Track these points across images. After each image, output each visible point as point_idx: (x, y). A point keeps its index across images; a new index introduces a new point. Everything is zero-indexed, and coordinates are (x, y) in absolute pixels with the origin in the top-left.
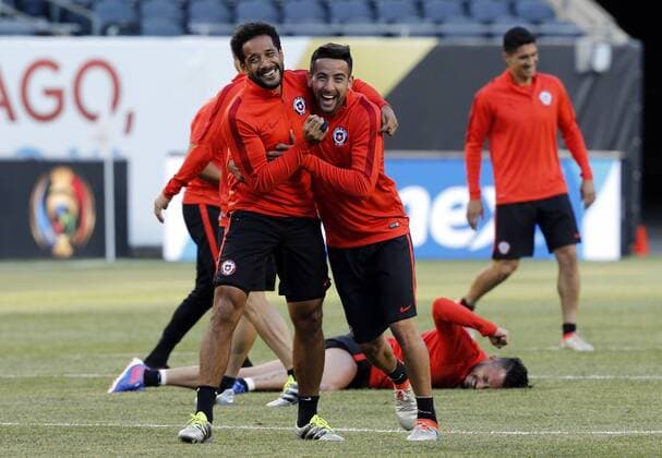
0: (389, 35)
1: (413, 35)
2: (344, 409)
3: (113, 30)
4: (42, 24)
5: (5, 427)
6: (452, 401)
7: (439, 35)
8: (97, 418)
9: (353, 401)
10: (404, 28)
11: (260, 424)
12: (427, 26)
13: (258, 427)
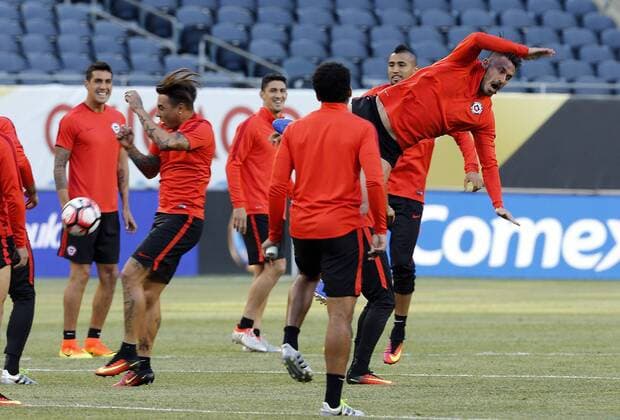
0: (530, 91)
1: (550, 91)
2: (489, 403)
3: (299, 83)
4: (240, 78)
5: (206, 414)
6: (579, 398)
7: (572, 91)
8: (282, 408)
9: (497, 397)
10: (543, 85)
11: (419, 415)
12: (562, 84)
13: (417, 417)
